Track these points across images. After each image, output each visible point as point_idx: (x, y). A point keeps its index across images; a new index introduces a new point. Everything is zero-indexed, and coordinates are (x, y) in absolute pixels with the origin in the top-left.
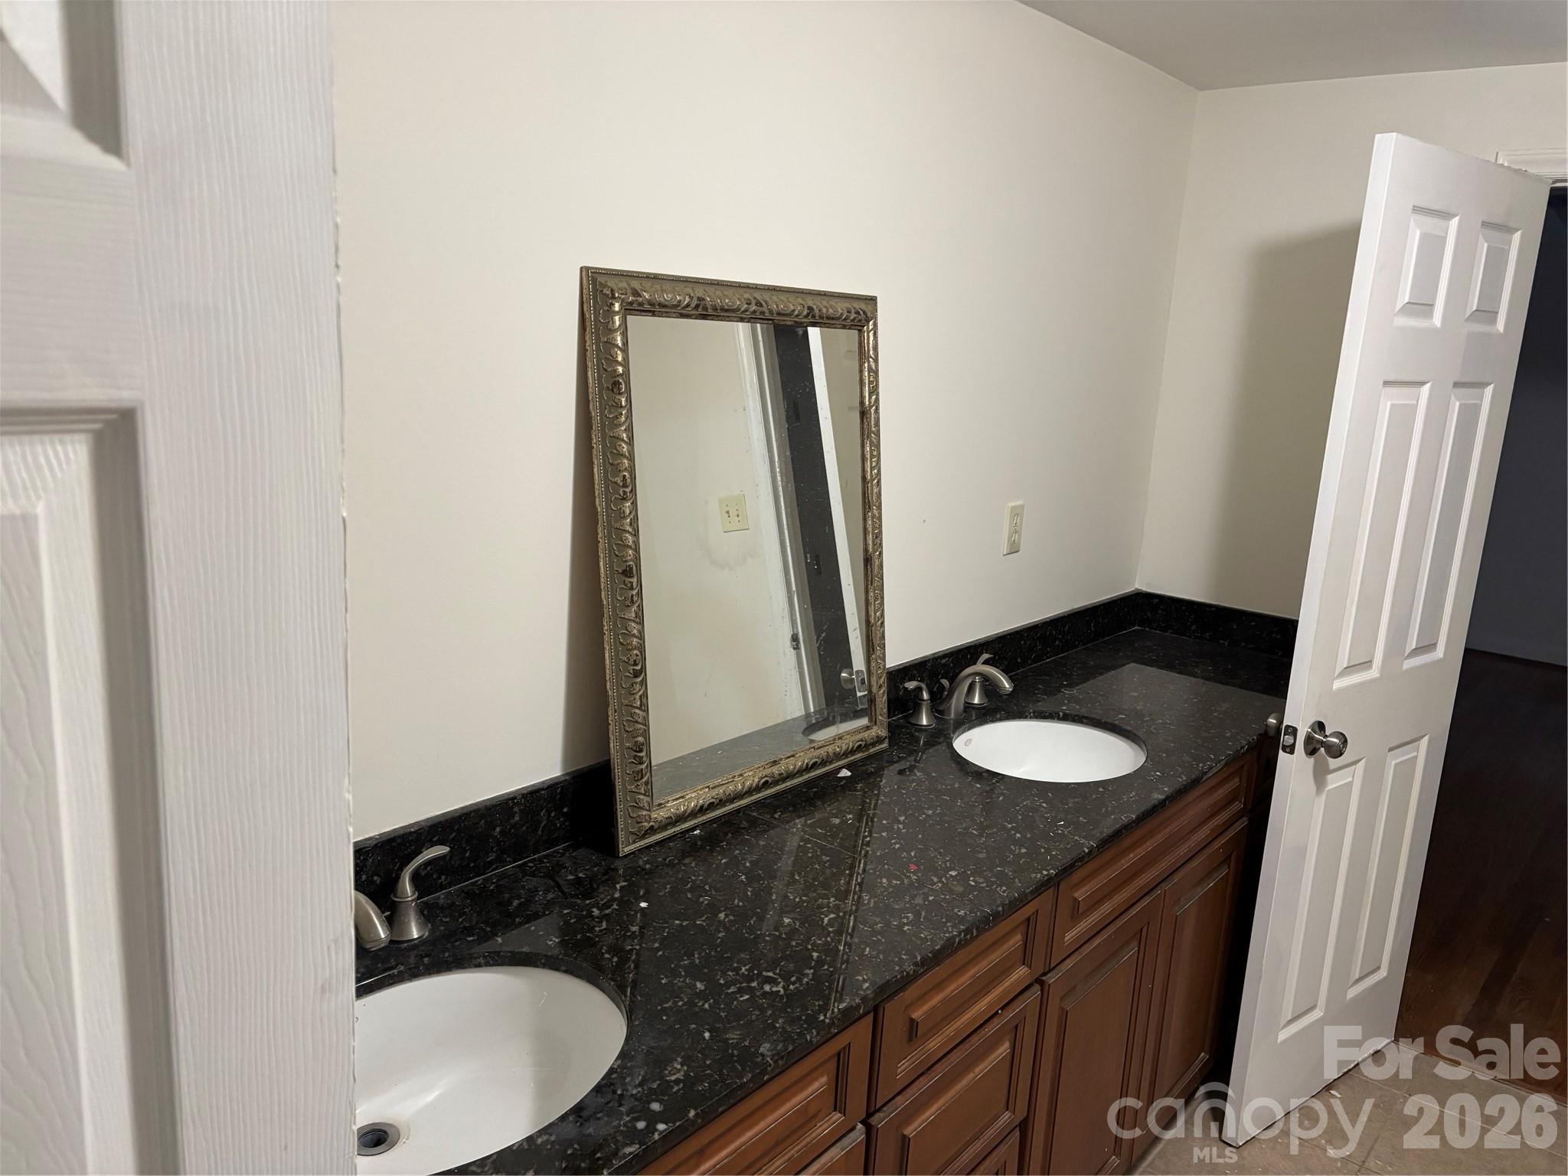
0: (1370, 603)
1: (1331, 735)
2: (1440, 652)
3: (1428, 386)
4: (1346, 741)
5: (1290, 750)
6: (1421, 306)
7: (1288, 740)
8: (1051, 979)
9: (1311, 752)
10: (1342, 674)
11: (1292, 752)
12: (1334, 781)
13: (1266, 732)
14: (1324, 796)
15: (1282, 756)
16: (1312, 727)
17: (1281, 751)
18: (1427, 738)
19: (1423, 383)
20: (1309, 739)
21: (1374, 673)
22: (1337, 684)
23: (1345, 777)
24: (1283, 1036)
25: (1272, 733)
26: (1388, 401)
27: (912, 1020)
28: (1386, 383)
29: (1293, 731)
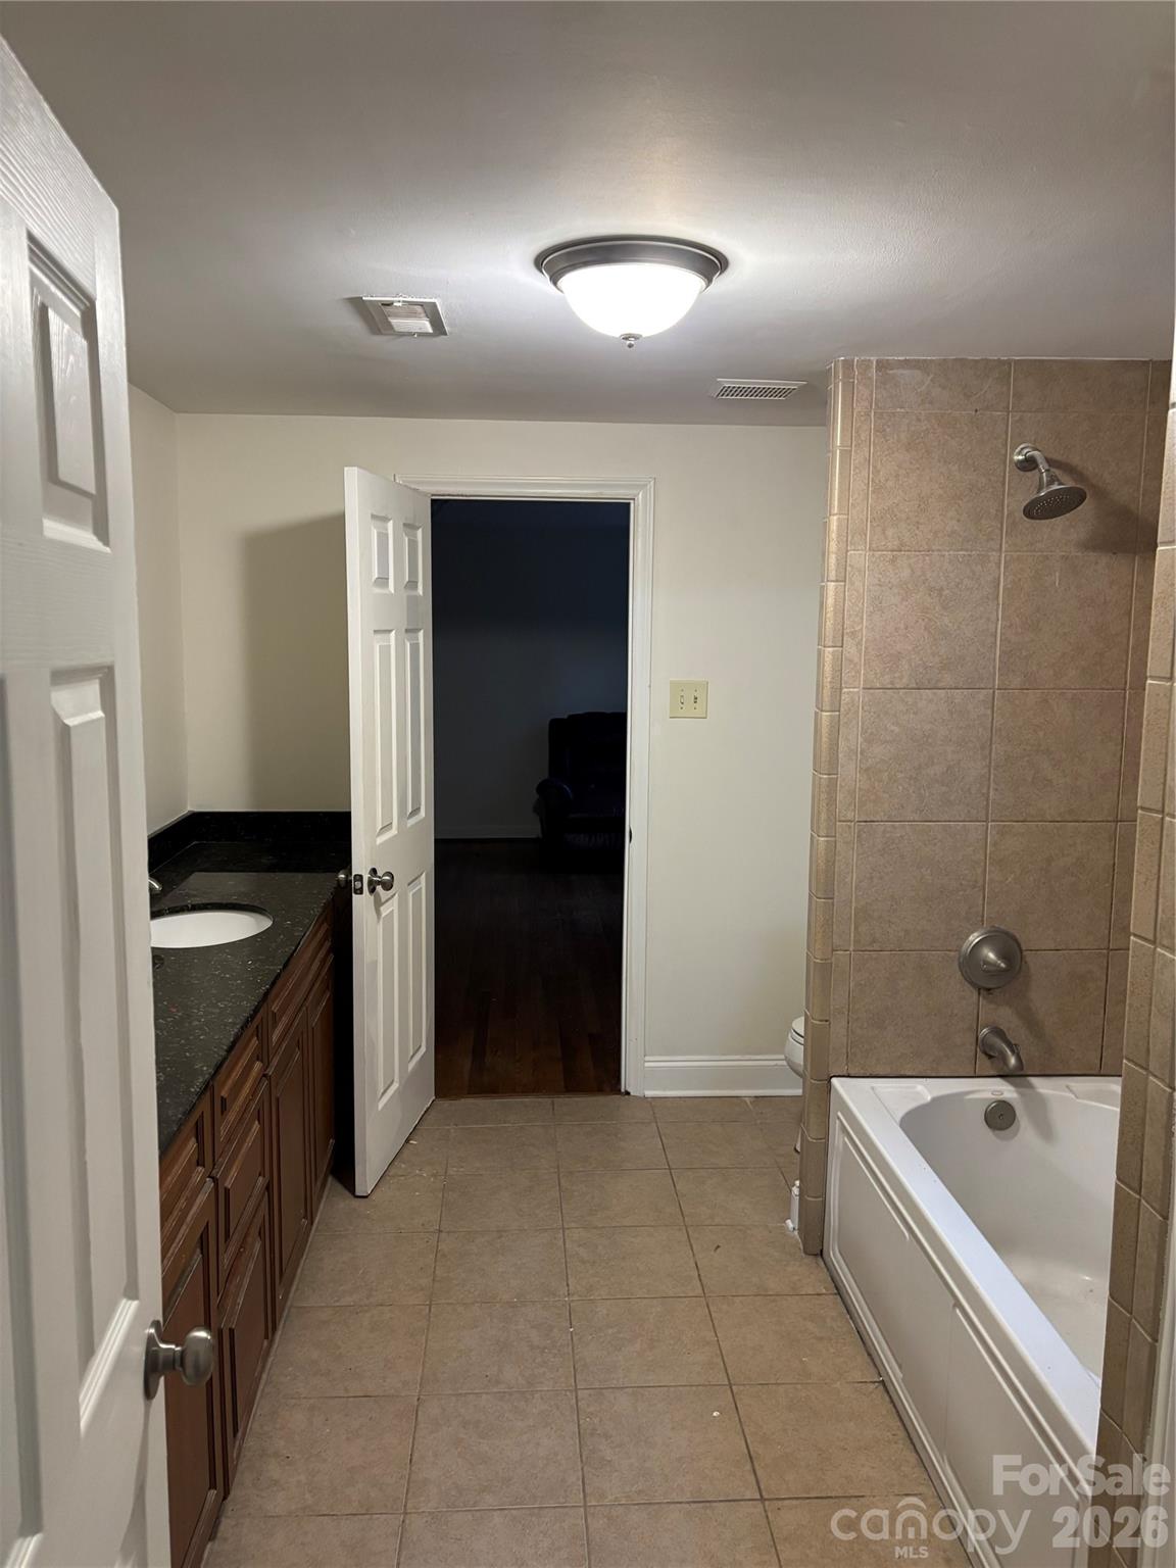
0: (387, 784)
1: (384, 875)
2: (422, 813)
3: (394, 632)
4: (393, 877)
5: (360, 891)
6: (382, 581)
7: (358, 885)
8: (270, 1072)
9: (372, 891)
10: (380, 833)
11: (361, 893)
12: (385, 910)
13: (339, 885)
14: (381, 922)
15: (355, 897)
16: (370, 873)
17: (354, 895)
18: (424, 875)
19: (390, 631)
20: (370, 882)
21: (394, 831)
22: (379, 840)
23: (391, 908)
24: (380, 1106)
25: (343, 884)
26: (377, 643)
27: (222, 1098)
28: (375, 631)
29: (360, 878)
